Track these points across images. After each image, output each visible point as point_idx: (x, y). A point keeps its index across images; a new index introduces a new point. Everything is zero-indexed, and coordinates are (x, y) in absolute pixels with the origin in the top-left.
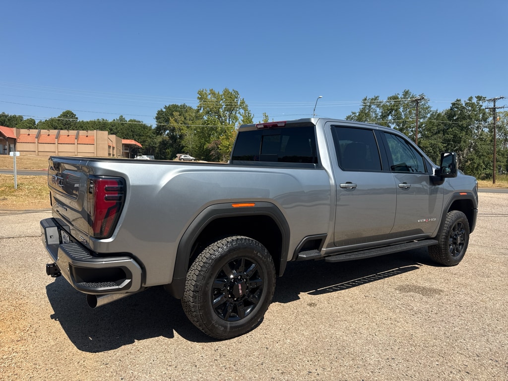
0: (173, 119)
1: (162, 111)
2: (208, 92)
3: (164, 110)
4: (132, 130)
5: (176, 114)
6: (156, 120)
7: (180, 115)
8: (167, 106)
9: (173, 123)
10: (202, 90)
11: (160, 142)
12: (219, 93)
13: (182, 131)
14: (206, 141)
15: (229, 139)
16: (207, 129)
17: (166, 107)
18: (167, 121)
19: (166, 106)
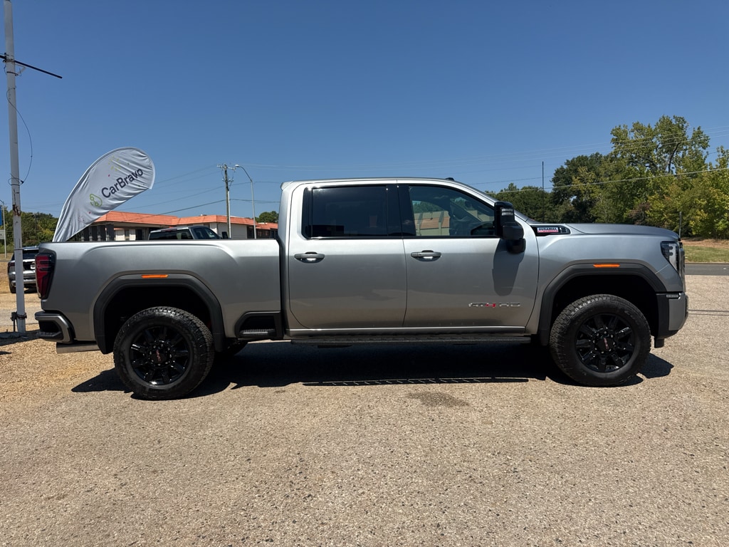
0: (578, 178)
1: (562, 168)
2: (630, 127)
3: (565, 167)
4: (525, 201)
5: (582, 170)
6: (553, 183)
7: (589, 171)
8: (570, 160)
9: (577, 184)
10: (618, 127)
11: (563, 215)
12: (649, 126)
13: (591, 195)
14: (626, 205)
15: (664, 198)
16: (628, 186)
17: (568, 163)
18: (569, 181)
19: (568, 161)
